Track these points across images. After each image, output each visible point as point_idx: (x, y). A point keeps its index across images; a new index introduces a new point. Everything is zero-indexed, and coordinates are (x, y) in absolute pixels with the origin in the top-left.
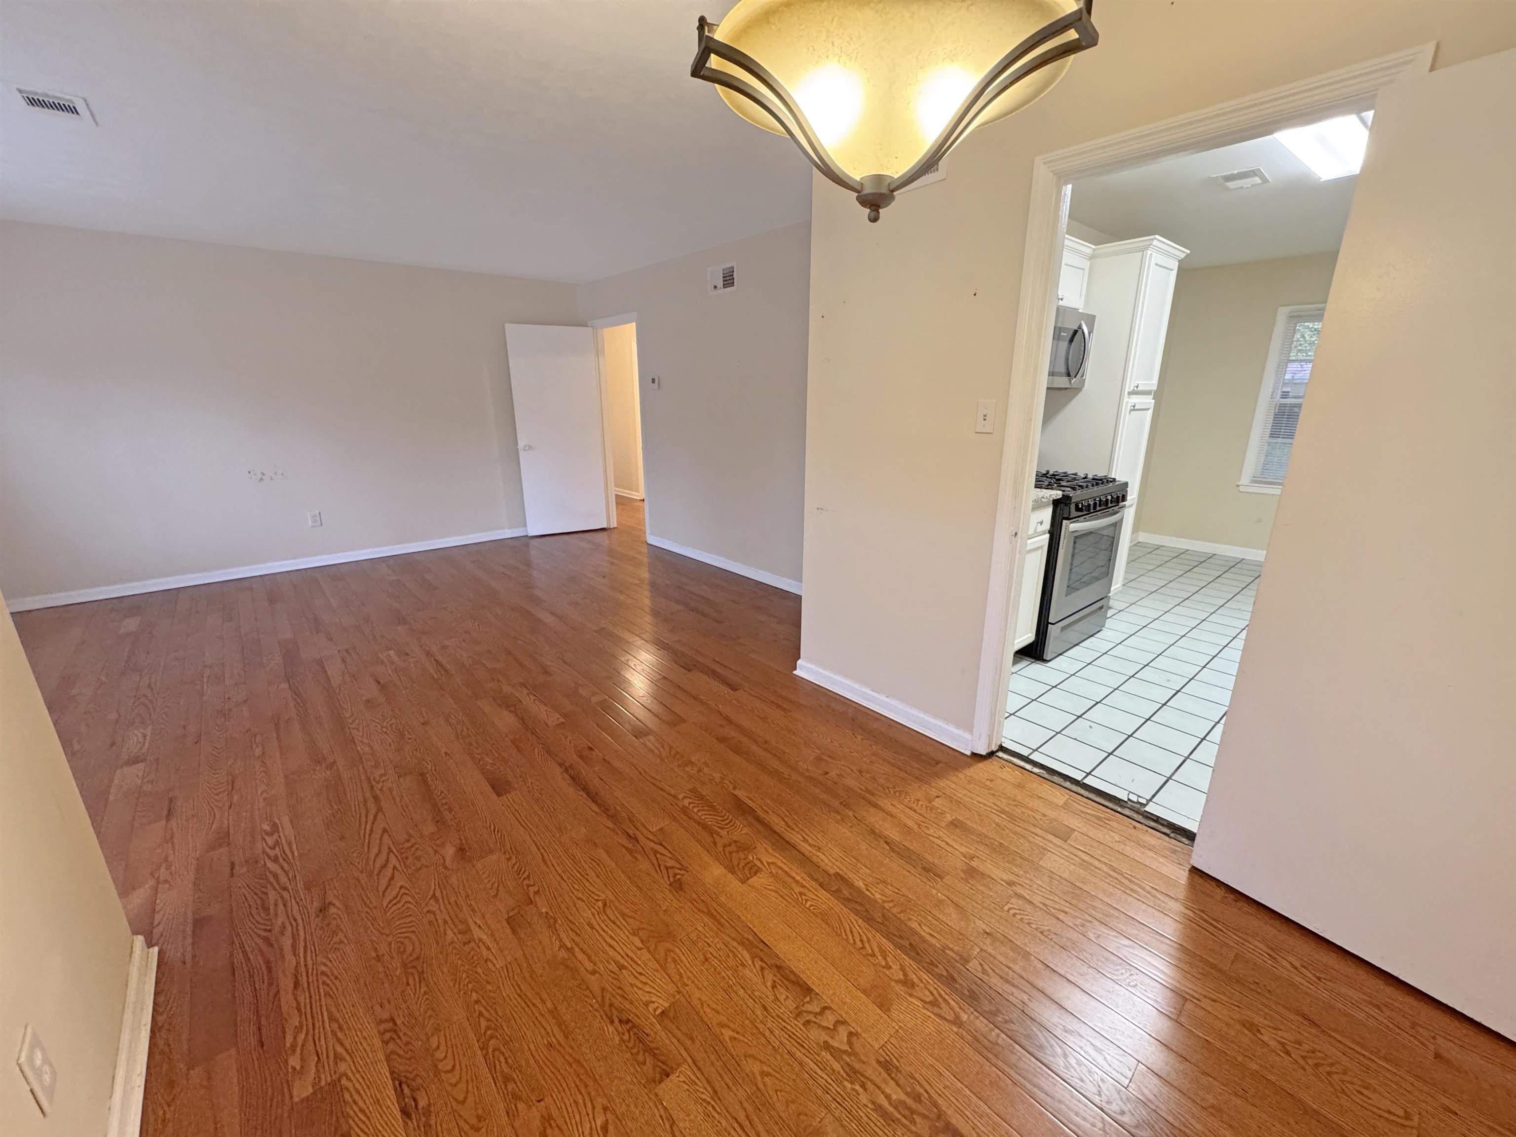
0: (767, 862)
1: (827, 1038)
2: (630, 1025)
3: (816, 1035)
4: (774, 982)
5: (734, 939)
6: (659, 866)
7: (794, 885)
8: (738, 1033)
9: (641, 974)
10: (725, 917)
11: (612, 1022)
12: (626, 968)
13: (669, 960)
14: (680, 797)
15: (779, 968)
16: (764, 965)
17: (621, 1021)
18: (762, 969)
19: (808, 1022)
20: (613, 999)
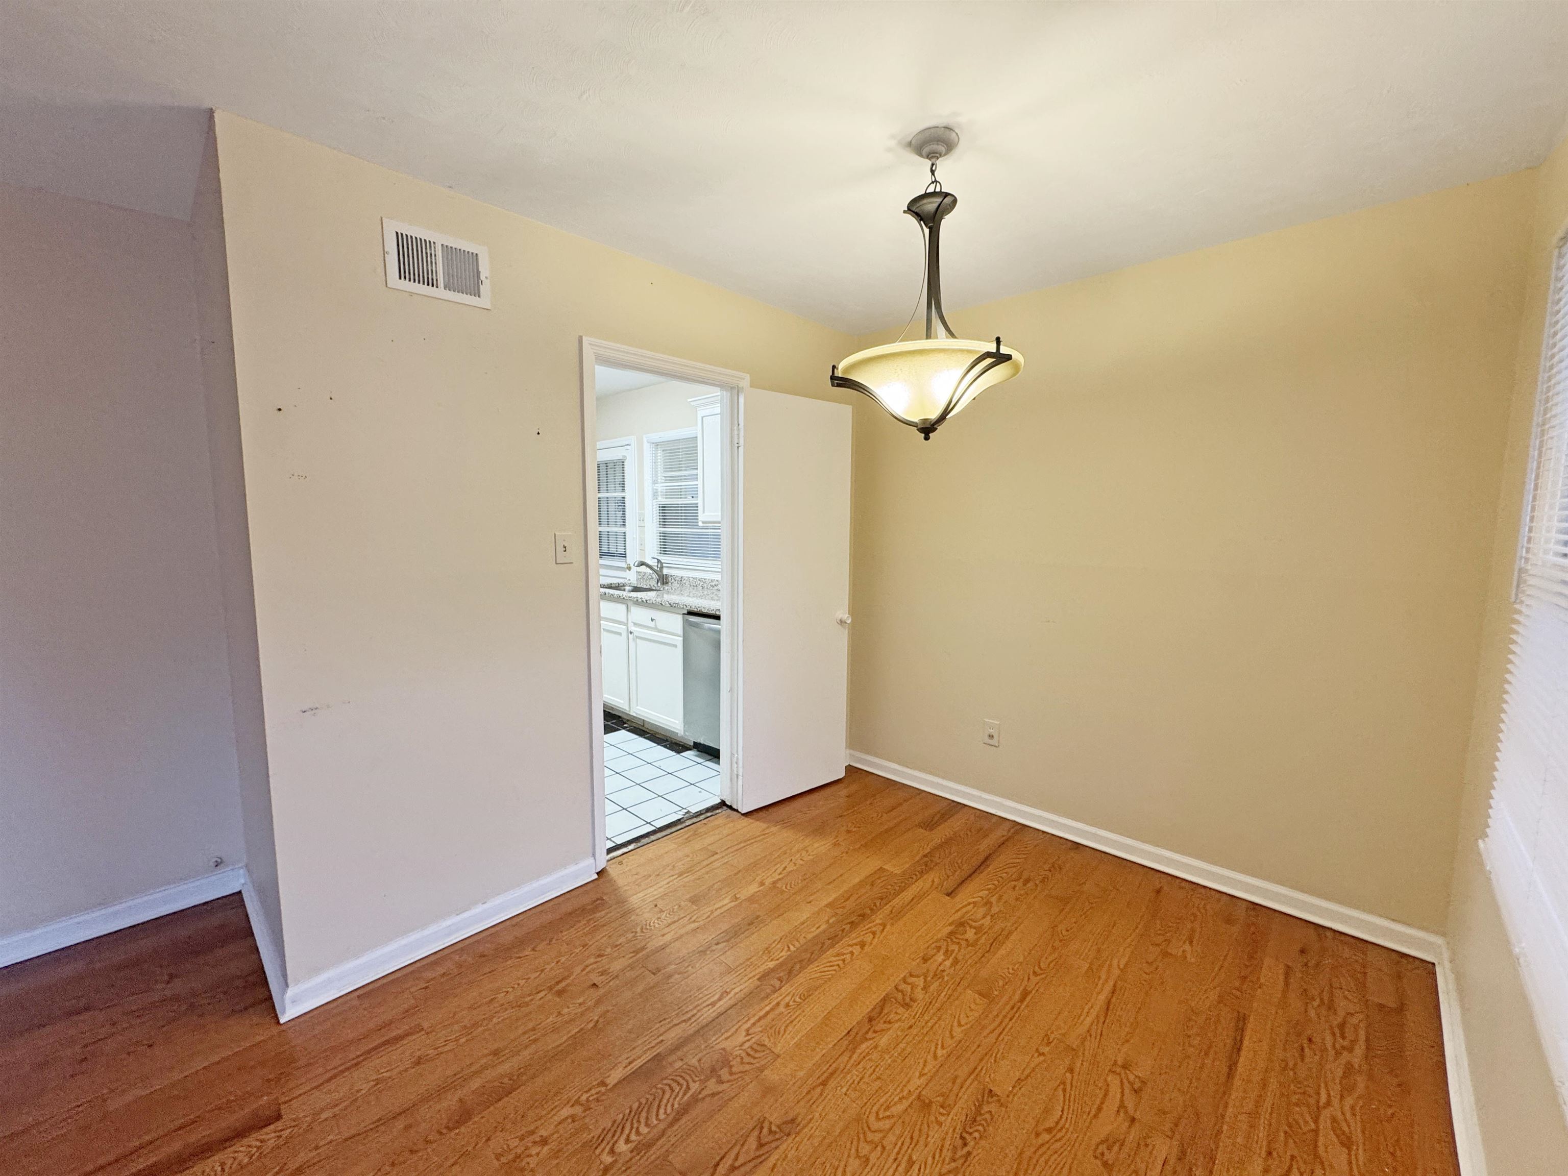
0: (746, 1036)
1: (919, 988)
2: (964, 1135)
3: (919, 994)
4: (885, 1022)
5: (850, 1057)
6: (759, 1156)
7: (777, 1012)
8: (937, 1044)
9: (912, 1138)
10: (825, 1069)
11: (969, 1153)
12: (910, 1157)
13: (888, 1113)
14: (608, 1159)
15: (870, 1020)
16: (872, 1030)
17: (965, 1144)
18: (875, 1032)
19: (911, 999)
20: (947, 1162)
